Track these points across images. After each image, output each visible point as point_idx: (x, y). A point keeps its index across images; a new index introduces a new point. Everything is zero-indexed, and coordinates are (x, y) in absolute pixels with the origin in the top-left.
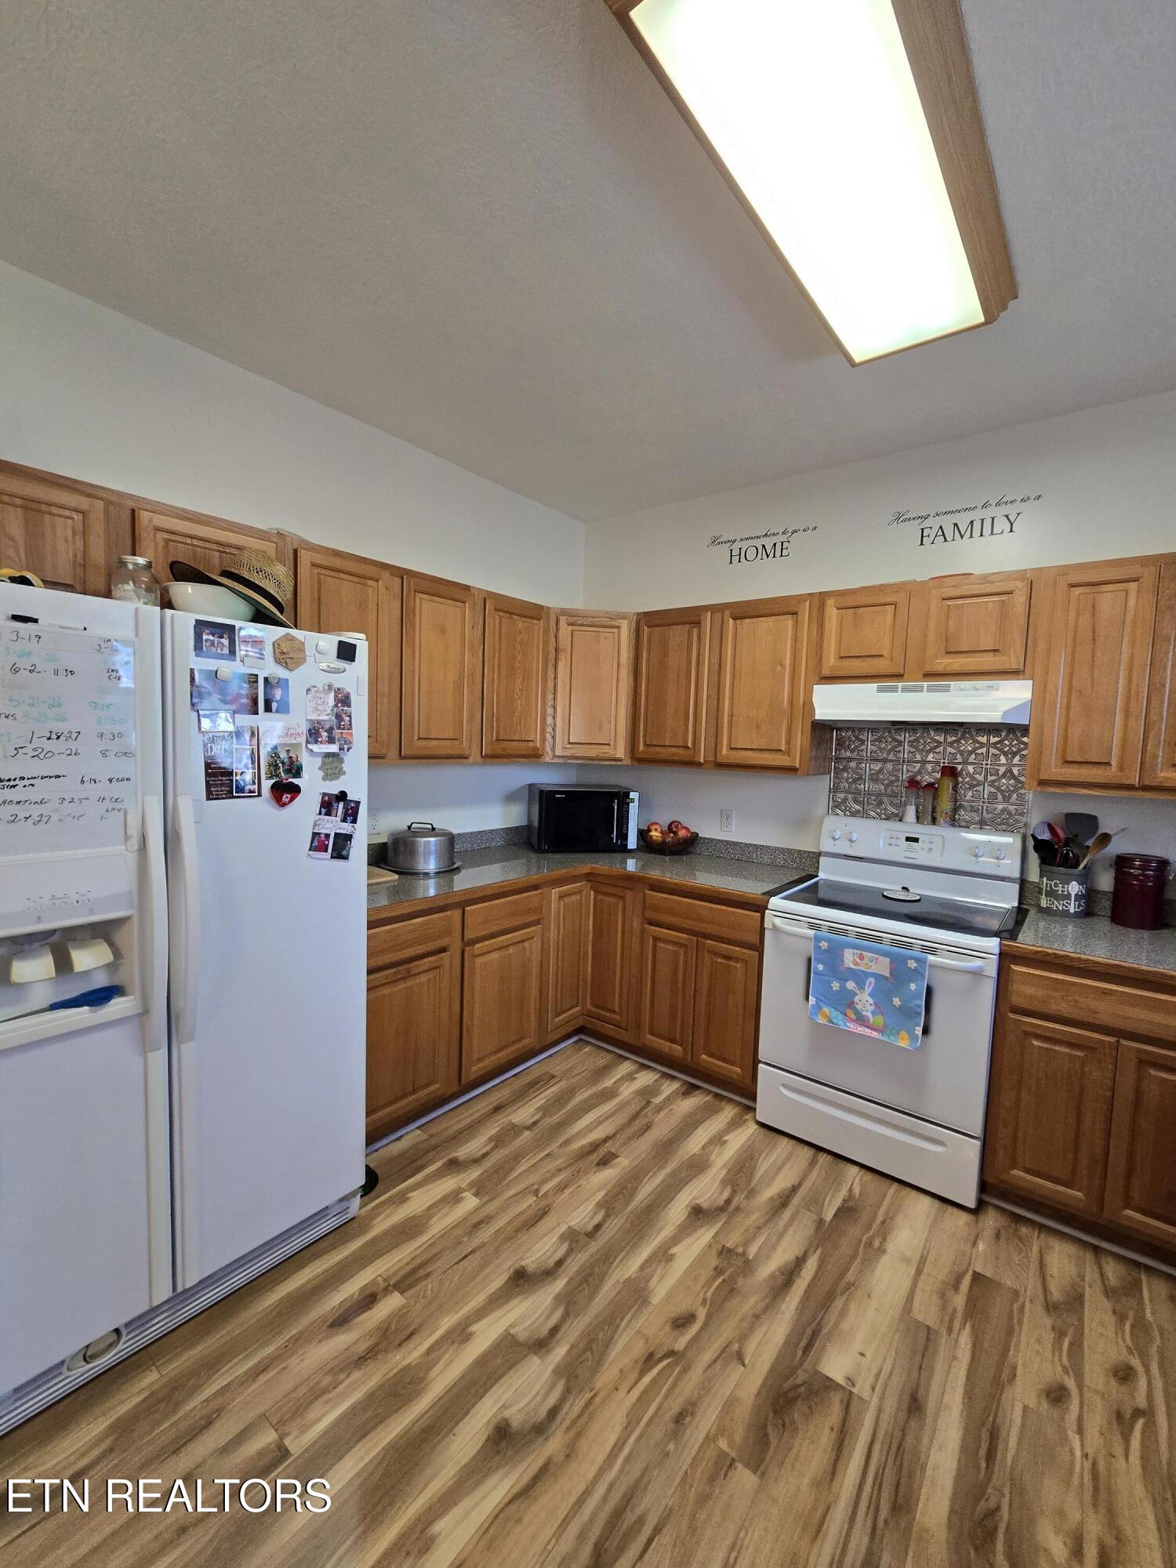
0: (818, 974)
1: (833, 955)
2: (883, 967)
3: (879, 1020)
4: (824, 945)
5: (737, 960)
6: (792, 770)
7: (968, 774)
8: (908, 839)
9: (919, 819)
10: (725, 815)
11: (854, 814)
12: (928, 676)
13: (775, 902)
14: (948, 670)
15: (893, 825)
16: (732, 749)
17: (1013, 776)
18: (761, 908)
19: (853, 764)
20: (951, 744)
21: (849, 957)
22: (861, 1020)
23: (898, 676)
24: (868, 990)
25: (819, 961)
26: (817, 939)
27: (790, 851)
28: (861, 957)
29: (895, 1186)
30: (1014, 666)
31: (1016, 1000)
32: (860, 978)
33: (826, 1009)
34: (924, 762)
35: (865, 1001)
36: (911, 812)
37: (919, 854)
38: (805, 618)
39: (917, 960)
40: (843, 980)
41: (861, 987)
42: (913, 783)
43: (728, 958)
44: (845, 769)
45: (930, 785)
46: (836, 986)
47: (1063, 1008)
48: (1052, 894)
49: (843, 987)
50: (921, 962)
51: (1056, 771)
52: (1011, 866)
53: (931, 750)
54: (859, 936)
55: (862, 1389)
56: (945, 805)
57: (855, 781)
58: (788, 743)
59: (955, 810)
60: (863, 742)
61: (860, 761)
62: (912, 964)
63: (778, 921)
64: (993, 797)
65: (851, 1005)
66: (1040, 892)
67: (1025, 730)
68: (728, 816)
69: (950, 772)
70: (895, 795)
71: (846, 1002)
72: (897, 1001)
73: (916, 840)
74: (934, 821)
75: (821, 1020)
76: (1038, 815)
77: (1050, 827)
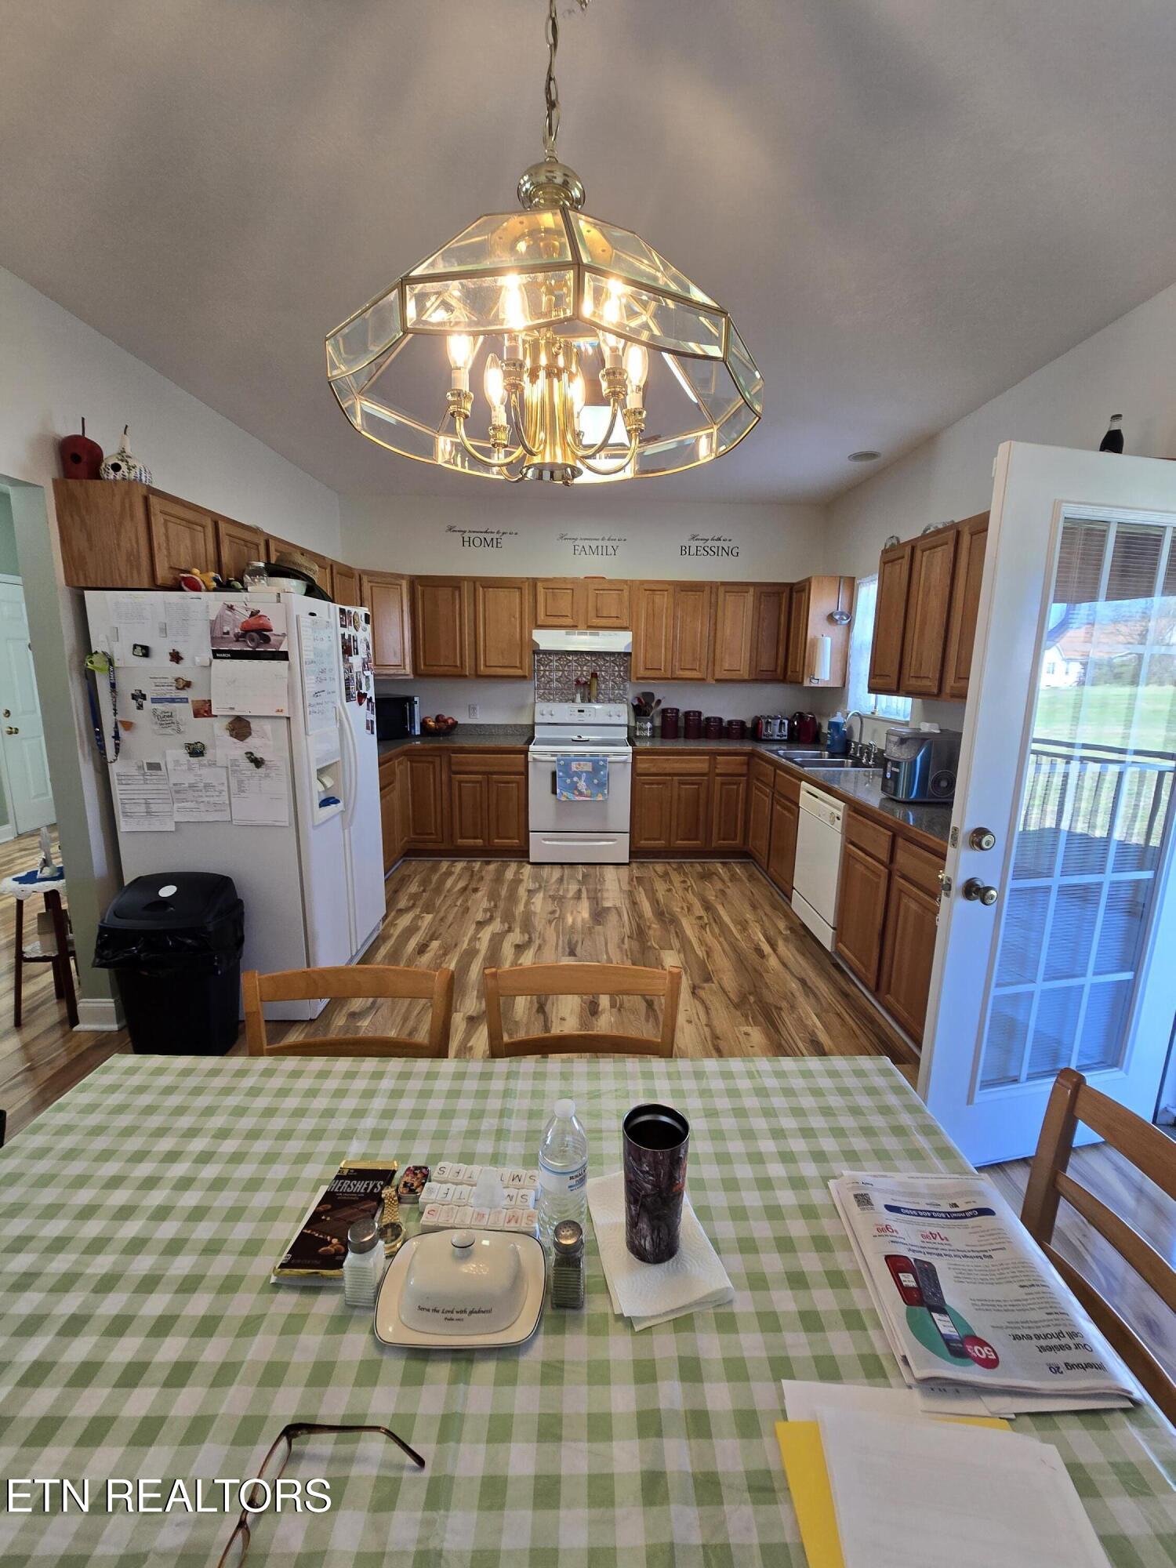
0: (560, 777)
1: (566, 767)
2: (588, 767)
3: (589, 791)
4: (562, 762)
5: (512, 782)
6: (524, 677)
7: (603, 677)
8: (579, 711)
9: (583, 701)
10: (472, 709)
11: (549, 701)
12: (590, 627)
13: (532, 747)
14: (599, 625)
15: (571, 705)
16: (486, 666)
17: (621, 677)
18: (526, 752)
19: (547, 673)
20: (594, 661)
21: (574, 766)
22: (581, 794)
23: (575, 627)
24: (583, 779)
25: (560, 771)
26: (559, 760)
27: (515, 725)
28: (579, 765)
29: (598, 866)
30: (625, 625)
31: (639, 771)
32: (578, 774)
33: (565, 793)
34: (582, 671)
35: (582, 785)
36: (578, 698)
37: (586, 718)
38: (526, 592)
39: (603, 761)
40: (571, 777)
41: (580, 779)
42: (578, 682)
43: (508, 783)
44: (543, 676)
45: (586, 683)
46: (568, 781)
47: (653, 770)
48: (641, 729)
49: (572, 781)
50: (605, 761)
51: (642, 673)
52: (624, 720)
53: (585, 665)
54: (576, 755)
55: (618, 905)
56: (594, 692)
57: (548, 682)
58: (521, 662)
59: (598, 695)
60: (551, 661)
61: (551, 671)
62: (601, 763)
63: (535, 756)
64: (613, 688)
65: (576, 788)
66: (636, 729)
67: (628, 654)
68: (474, 709)
69: (594, 675)
70: (569, 688)
71: (574, 787)
72: (596, 781)
73: (583, 711)
74: (590, 701)
75: (563, 799)
76: (632, 693)
77: (639, 699)
